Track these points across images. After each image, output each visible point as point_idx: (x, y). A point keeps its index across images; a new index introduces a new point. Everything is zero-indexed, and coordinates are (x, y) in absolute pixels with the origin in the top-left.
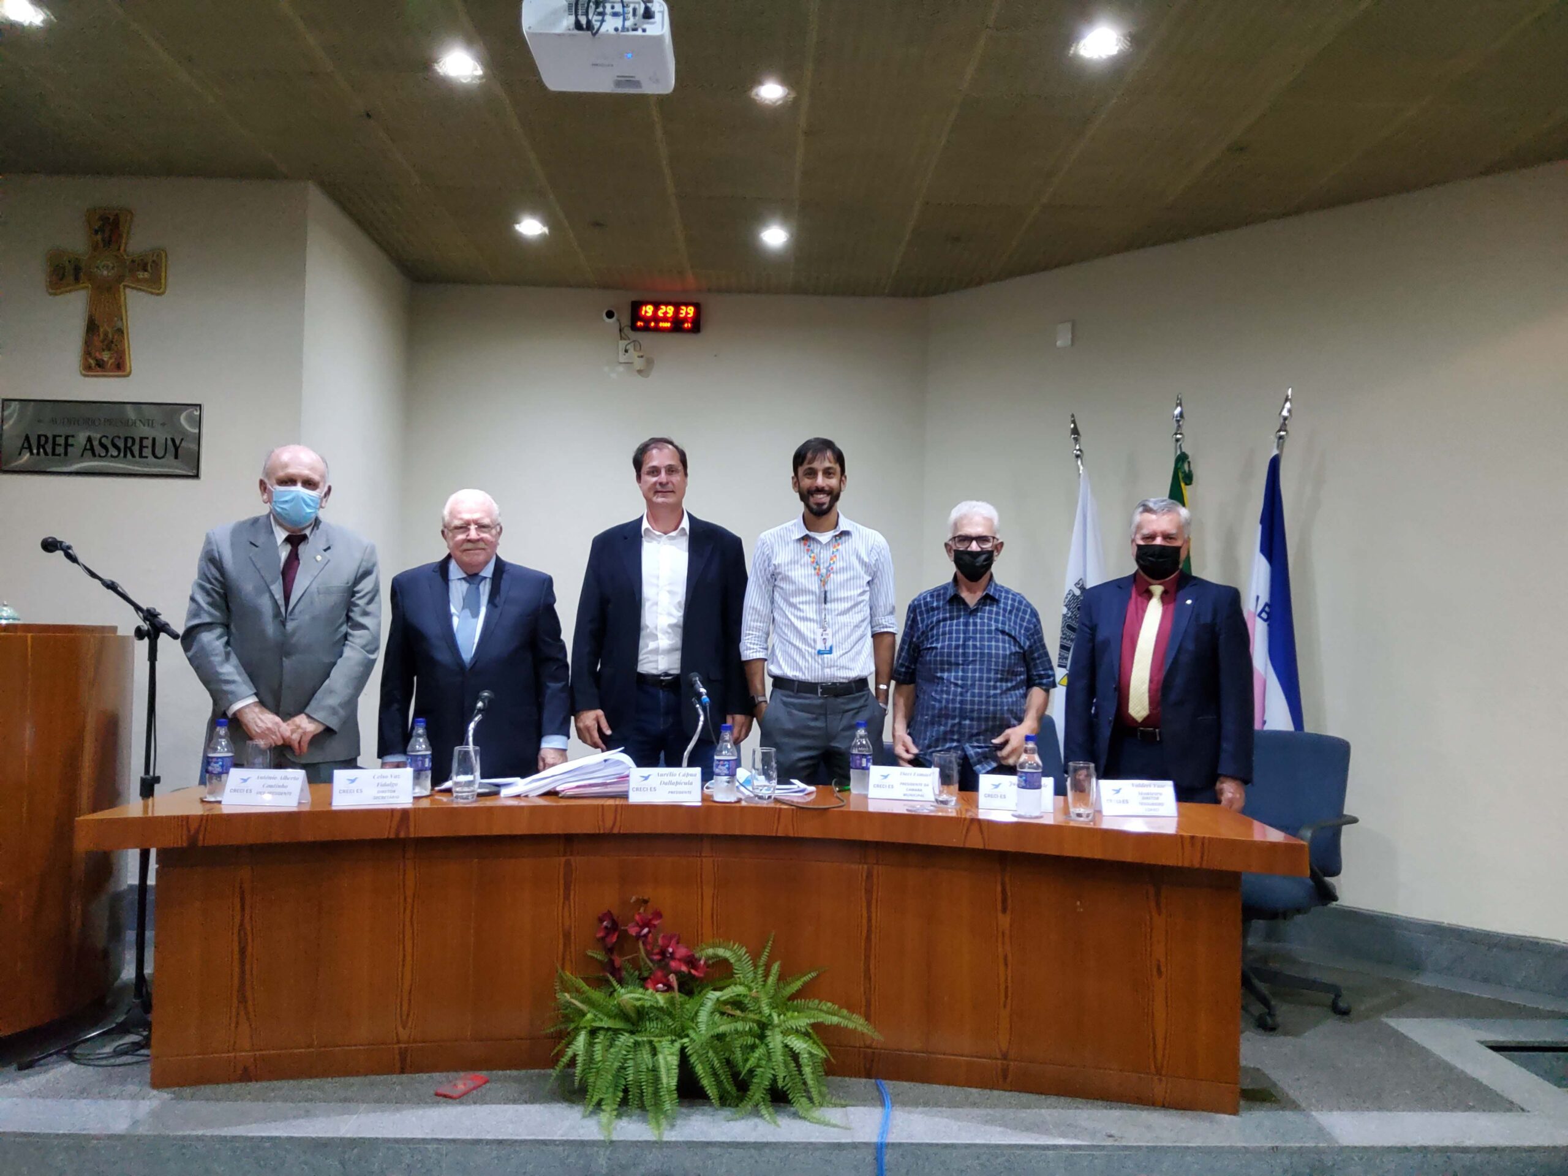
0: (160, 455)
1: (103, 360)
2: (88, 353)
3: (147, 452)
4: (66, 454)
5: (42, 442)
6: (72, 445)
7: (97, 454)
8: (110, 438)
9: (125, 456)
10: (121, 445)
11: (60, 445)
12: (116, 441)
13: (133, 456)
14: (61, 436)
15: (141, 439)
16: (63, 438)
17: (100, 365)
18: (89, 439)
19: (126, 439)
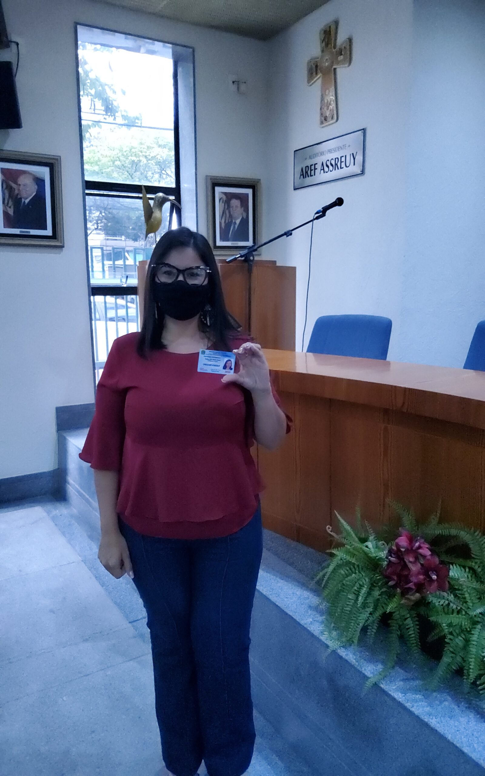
0: (348, 165)
1: (326, 116)
2: (322, 114)
3: (343, 165)
4: (315, 175)
5: (307, 170)
6: (317, 169)
7: (325, 172)
8: (330, 161)
9: (335, 170)
10: (333, 162)
11: (313, 170)
13: (338, 169)
14: (312, 165)
15: (341, 158)
16: (314, 166)
18: (323, 164)
19: (335, 159)
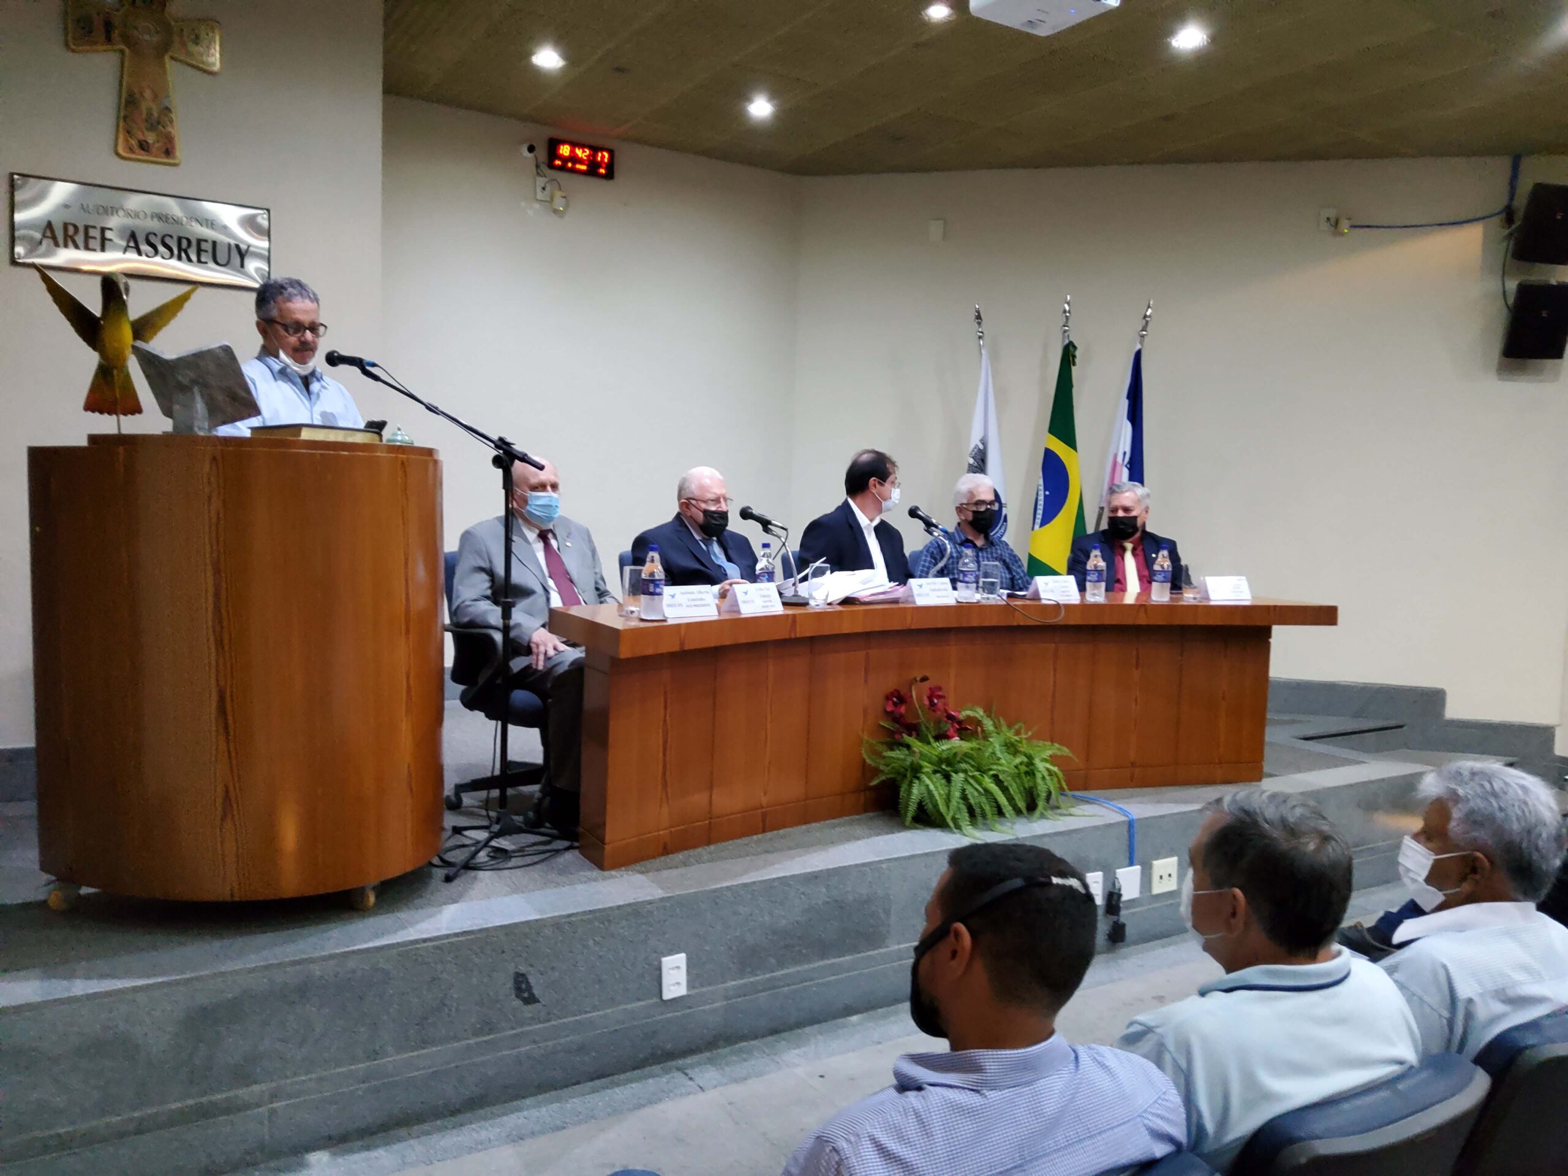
0: (219, 260)
1: (147, 142)
2: (127, 131)
3: (207, 257)
4: (102, 250)
5: (69, 232)
6: (110, 240)
7: (144, 254)
8: (159, 237)
9: (181, 259)
10: (173, 244)
11: (94, 238)
12: (168, 240)
13: (189, 261)
14: (94, 227)
15: (199, 241)
16: (98, 229)
17: (144, 146)
18: (133, 236)
19: (180, 239)
